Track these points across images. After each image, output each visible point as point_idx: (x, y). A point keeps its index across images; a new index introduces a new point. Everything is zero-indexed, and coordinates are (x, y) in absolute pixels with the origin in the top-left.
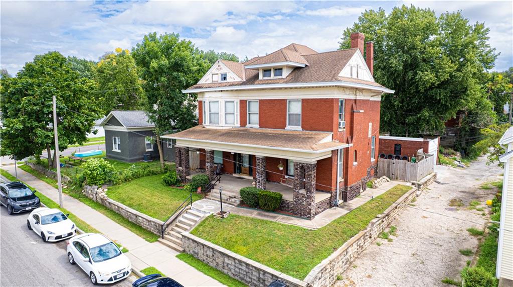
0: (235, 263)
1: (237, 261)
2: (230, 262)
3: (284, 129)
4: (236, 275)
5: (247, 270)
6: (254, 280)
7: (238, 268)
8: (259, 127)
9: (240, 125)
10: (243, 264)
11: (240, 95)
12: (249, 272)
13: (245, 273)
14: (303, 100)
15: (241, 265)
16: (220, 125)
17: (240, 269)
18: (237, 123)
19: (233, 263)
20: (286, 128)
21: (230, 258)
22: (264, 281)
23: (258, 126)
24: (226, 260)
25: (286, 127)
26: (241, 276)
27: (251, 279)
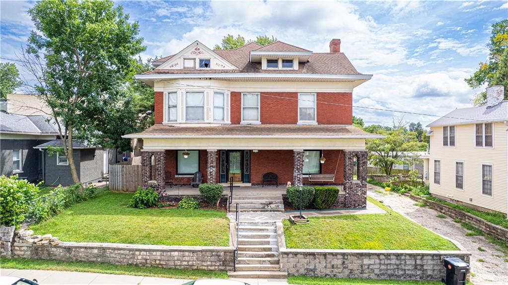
0: (380, 260)
1: (382, 257)
2: (372, 262)
3: (296, 124)
4: (383, 274)
5: (398, 262)
6: (409, 270)
7: (384, 264)
8: (261, 123)
9: (231, 121)
10: (392, 257)
11: (231, 86)
12: (400, 264)
13: (395, 267)
14: (318, 94)
15: (390, 259)
16: (206, 121)
17: (387, 264)
18: (227, 120)
19: (378, 261)
20: (298, 123)
21: (371, 257)
22: (422, 266)
23: (259, 122)
24: (366, 261)
25: (297, 121)
26: (389, 272)
27: (405, 270)
